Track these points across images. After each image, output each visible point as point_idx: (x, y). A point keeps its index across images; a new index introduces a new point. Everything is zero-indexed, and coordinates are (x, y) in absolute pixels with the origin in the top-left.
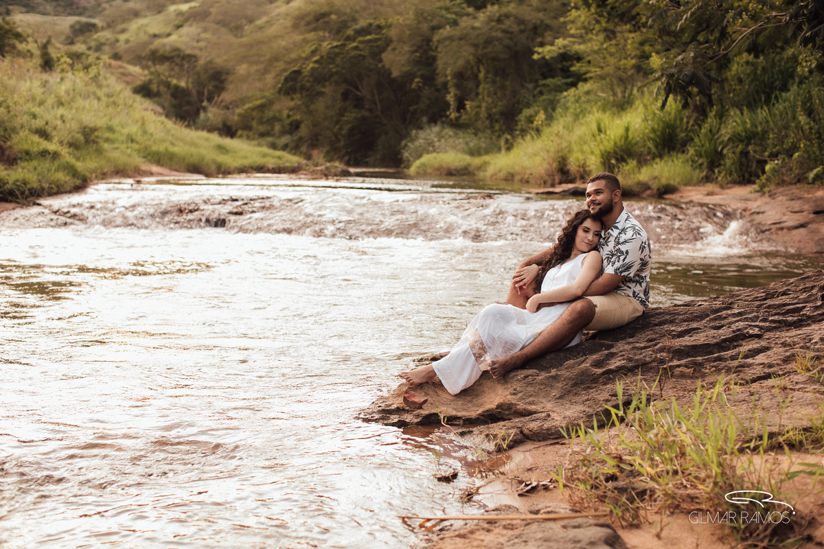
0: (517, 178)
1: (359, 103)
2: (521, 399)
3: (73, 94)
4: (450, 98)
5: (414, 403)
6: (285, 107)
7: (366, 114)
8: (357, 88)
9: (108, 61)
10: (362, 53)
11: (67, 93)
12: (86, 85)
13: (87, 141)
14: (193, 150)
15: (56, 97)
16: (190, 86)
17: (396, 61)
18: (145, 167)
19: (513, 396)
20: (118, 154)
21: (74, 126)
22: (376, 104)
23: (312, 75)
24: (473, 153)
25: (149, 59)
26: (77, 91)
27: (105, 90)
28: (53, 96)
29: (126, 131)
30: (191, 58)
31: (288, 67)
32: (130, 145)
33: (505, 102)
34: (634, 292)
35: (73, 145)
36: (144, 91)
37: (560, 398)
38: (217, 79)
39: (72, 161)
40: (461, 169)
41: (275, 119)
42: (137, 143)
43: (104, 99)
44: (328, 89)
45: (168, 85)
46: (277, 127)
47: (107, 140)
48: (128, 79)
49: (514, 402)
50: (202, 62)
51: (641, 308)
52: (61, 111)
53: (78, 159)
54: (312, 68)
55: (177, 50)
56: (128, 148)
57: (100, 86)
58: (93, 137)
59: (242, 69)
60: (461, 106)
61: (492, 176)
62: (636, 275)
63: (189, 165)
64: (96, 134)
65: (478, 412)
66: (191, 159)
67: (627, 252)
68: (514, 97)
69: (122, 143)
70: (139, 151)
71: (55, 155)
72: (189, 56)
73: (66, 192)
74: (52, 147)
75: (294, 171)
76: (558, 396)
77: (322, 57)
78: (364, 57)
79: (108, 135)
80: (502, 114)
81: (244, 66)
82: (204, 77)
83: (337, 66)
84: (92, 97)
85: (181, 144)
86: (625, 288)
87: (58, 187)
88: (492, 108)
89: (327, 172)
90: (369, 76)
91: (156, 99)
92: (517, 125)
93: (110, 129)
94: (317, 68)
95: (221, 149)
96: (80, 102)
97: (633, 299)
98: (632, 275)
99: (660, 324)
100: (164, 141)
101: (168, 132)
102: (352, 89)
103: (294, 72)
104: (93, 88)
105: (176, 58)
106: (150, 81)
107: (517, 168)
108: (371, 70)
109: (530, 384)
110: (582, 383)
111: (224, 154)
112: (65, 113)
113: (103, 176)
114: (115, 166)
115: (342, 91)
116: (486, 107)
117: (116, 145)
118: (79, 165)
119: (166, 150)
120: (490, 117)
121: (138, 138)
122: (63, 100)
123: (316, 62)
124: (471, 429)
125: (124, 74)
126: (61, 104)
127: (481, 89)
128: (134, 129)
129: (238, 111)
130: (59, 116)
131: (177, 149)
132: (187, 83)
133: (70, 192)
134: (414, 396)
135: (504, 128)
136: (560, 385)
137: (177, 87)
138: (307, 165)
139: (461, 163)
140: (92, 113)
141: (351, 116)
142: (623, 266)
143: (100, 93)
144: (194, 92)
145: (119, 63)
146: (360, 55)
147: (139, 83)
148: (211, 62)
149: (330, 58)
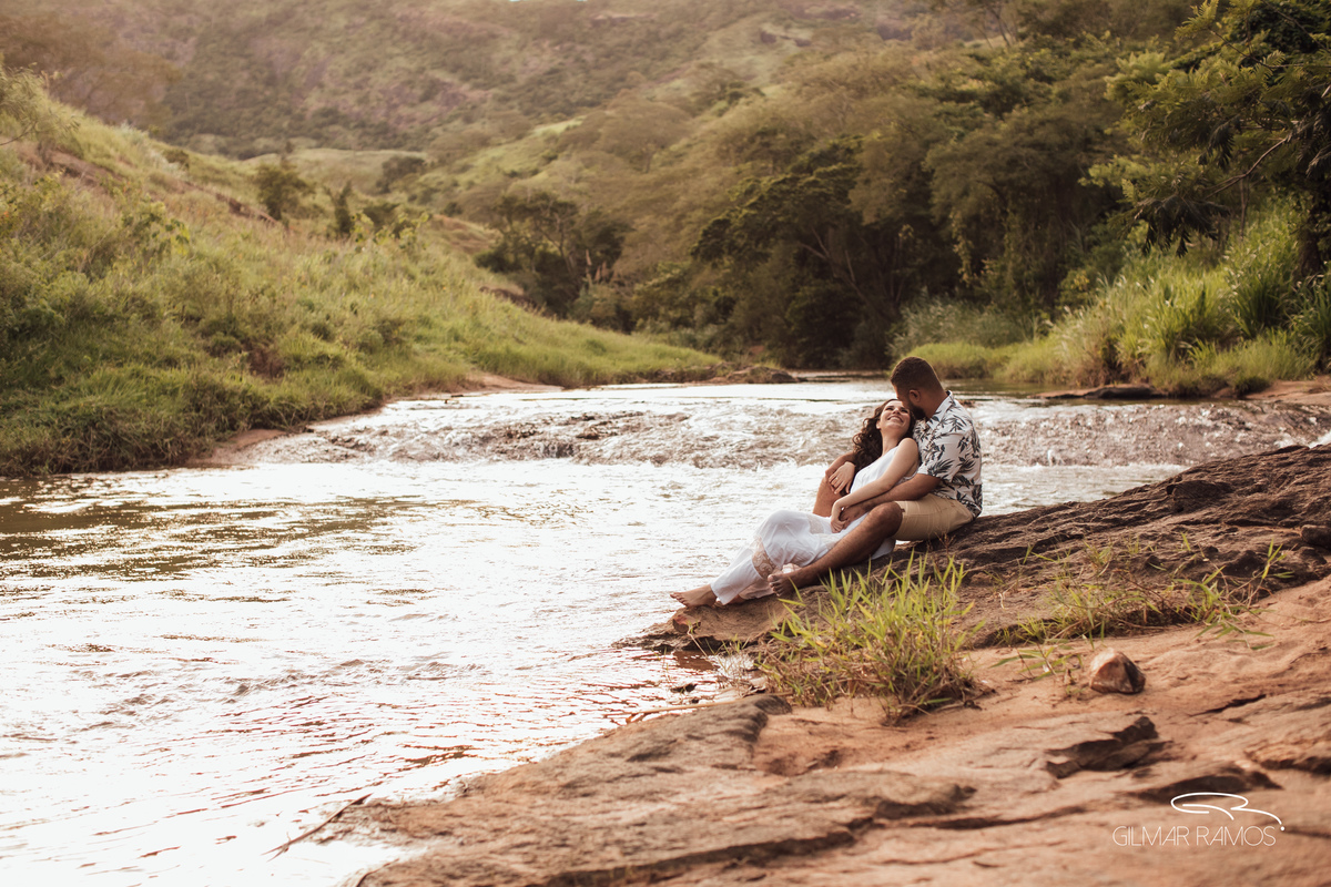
0: (1048, 378)
1: (823, 270)
3: (373, 272)
4: (960, 250)
5: (684, 626)
6: (710, 280)
7: (831, 286)
8: (817, 247)
9: (438, 217)
10: (824, 190)
11: (365, 270)
12: (393, 259)
13: (387, 341)
14: (549, 350)
15: (347, 276)
16: (566, 253)
17: (872, 200)
18: (474, 376)
20: (433, 358)
21: (370, 318)
22: (848, 271)
23: (745, 227)
24: (992, 342)
25: (502, 214)
26: (379, 267)
27: (423, 264)
28: (343, 276)
29: (448, 325)
30: (567, 208)
31: (708, 216)
32: (453, 344)
33: (1042, 259)
34: (959, 494)
35: (366, 347)
36: (496, 262)
38: (608, 240)
39: (361, 368)
40: (971, 368)
41: (695, 299)
42: (464, 341)
43: (420, 277)
44: (775, 250)
45: (530, 252)
46: (699, 313)
47: (419, 339)
48: (470, 244)
50: (584, 212)
51: (969, 514)
52: (353, 297)
53: (371, 366)
54: (745, 216)
55: (544, 196)
56: (449, 349)
57: (415, 259)
58: (395, 334)
59: (643, 222)
60: (977, 267)
61: (1012, 376)
62: (955, 478)
63: (541, 372)
64: (401, 329)
65: (757, 636)
66: (546, 363)
67: (943, 448)
68: (1057, 251)
69: (443, 342)
70: (465, 354)
71: (337, 362)
72: (564, 205)
73: (351, 414)
74: (331, 349)
75: (704, 377)
77: (761, 198)
78: (827, 197)
79: (421, 331)
80: (1039, 279)
81: (647, 219)
82: (586, 235)
83: (786, 212)
84: (400, 275)
85: (533, 341)
86: (948, 488)
87: (339, 406)
88: (1022, 272)
89: (752, 378)
90: (835, 227)
91: (513, 274)
92: (1059, 296)
93: (426, 322)
94: (754, 216)
95: (596, 347)
96: (384, 283)
97: (957, 503)
98: (950, 478)
99: (982, 529)
100: (504, 337)
101: (514, 323)
102: (810, 248)
103: (718, 222)
104: (404, 262)
105: (543, 210)
106: (504, 246)
107: (1050, 364)
108: (838, 217)
111: (597, 354)
112: (358, 300)
113: (408, 391)
114: (427, 376)
115: (795, 251)
116: (1013, 269)
117: (432, 346)
118: (371, 376)
119: (508, 350)
120: (1019, 284)
121: (466, 334)
122: (358, 282)
123: (752, 206)
125: (463, 237)
126: (353, 286)
127: (1006, 241)
128: (460, 321)
129: (638, 287)
130: (348, 306)
131: (527, 350)
132: (560, 248)
133: (357, 413)
134: (685, 619)
135: (1041, 301)
137: (545, 255)
138: (724, 368)
139: (971, 358)
140: (398, 300)
141: (807, 291)
142: (939, 464)
143: (415, 269)
144: (573, 262)
145: (456, 220)
146: (822, 194)
147: (486, 250)
148: (597, 214)
149: (775, 198)
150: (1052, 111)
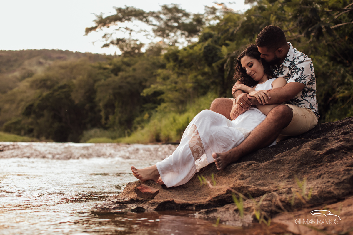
1: (60, 120)
2: (250, 182)
4: (102, 113)
5: (147, 194)
8: (59, 113)
17: (77, 97)
19: (242, 181)
22: (67, 120)
23: (38, 106)
33: (127, 115)
37: (289, 177)
41: (22, 128)
44: (46, 112)
49: (245, 185)
54: (38, 103)
60: (107, 118)
65: (207, 200)
67: (303, 69)
68: (131, 113)
76: (287, 176)
77: (43, 98)
78: (62, 98)
80: (126, 121)
83: (50, 102)
86: (304, 101)
88: (121, 119)
94: (41, 103)
102: (57, 113)
103: (30, 105)
109: (255, 170)
110: (307, 164)
116: (118, 118)
120: (121, 122)
123: (40, 100)
124: (215, 208)
127: (116, 110)
134: (146, 188)
135: (127, 127)
136: (286, 167)
142: (301, 77)
150: (131, 73)
